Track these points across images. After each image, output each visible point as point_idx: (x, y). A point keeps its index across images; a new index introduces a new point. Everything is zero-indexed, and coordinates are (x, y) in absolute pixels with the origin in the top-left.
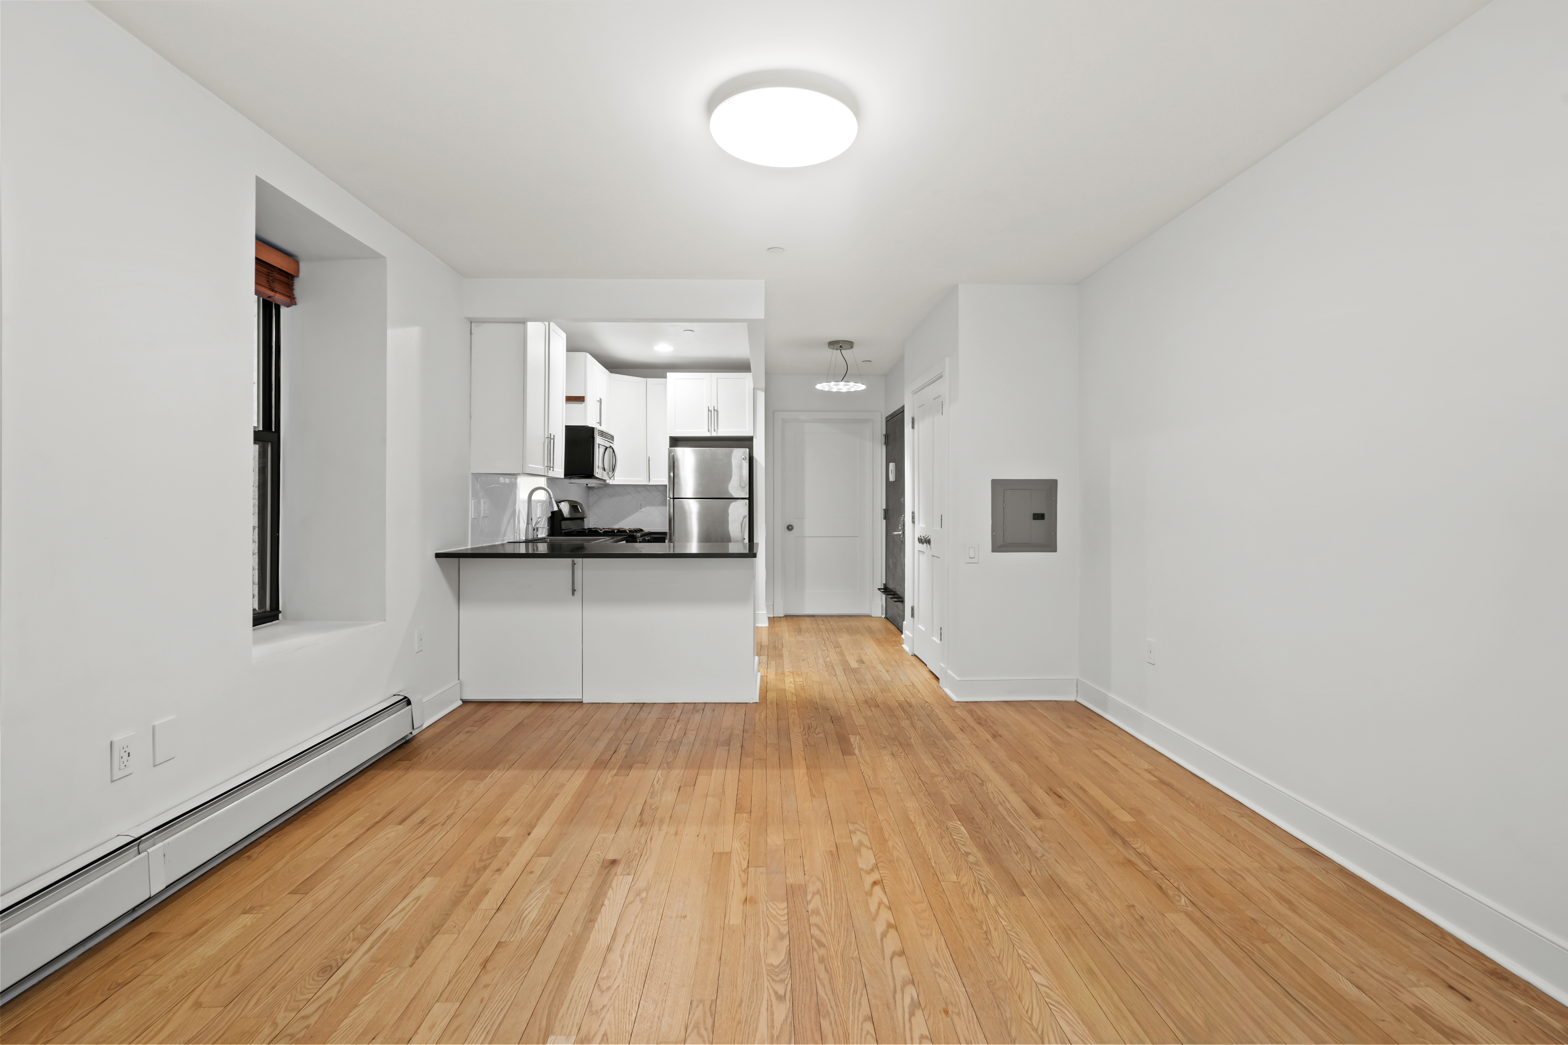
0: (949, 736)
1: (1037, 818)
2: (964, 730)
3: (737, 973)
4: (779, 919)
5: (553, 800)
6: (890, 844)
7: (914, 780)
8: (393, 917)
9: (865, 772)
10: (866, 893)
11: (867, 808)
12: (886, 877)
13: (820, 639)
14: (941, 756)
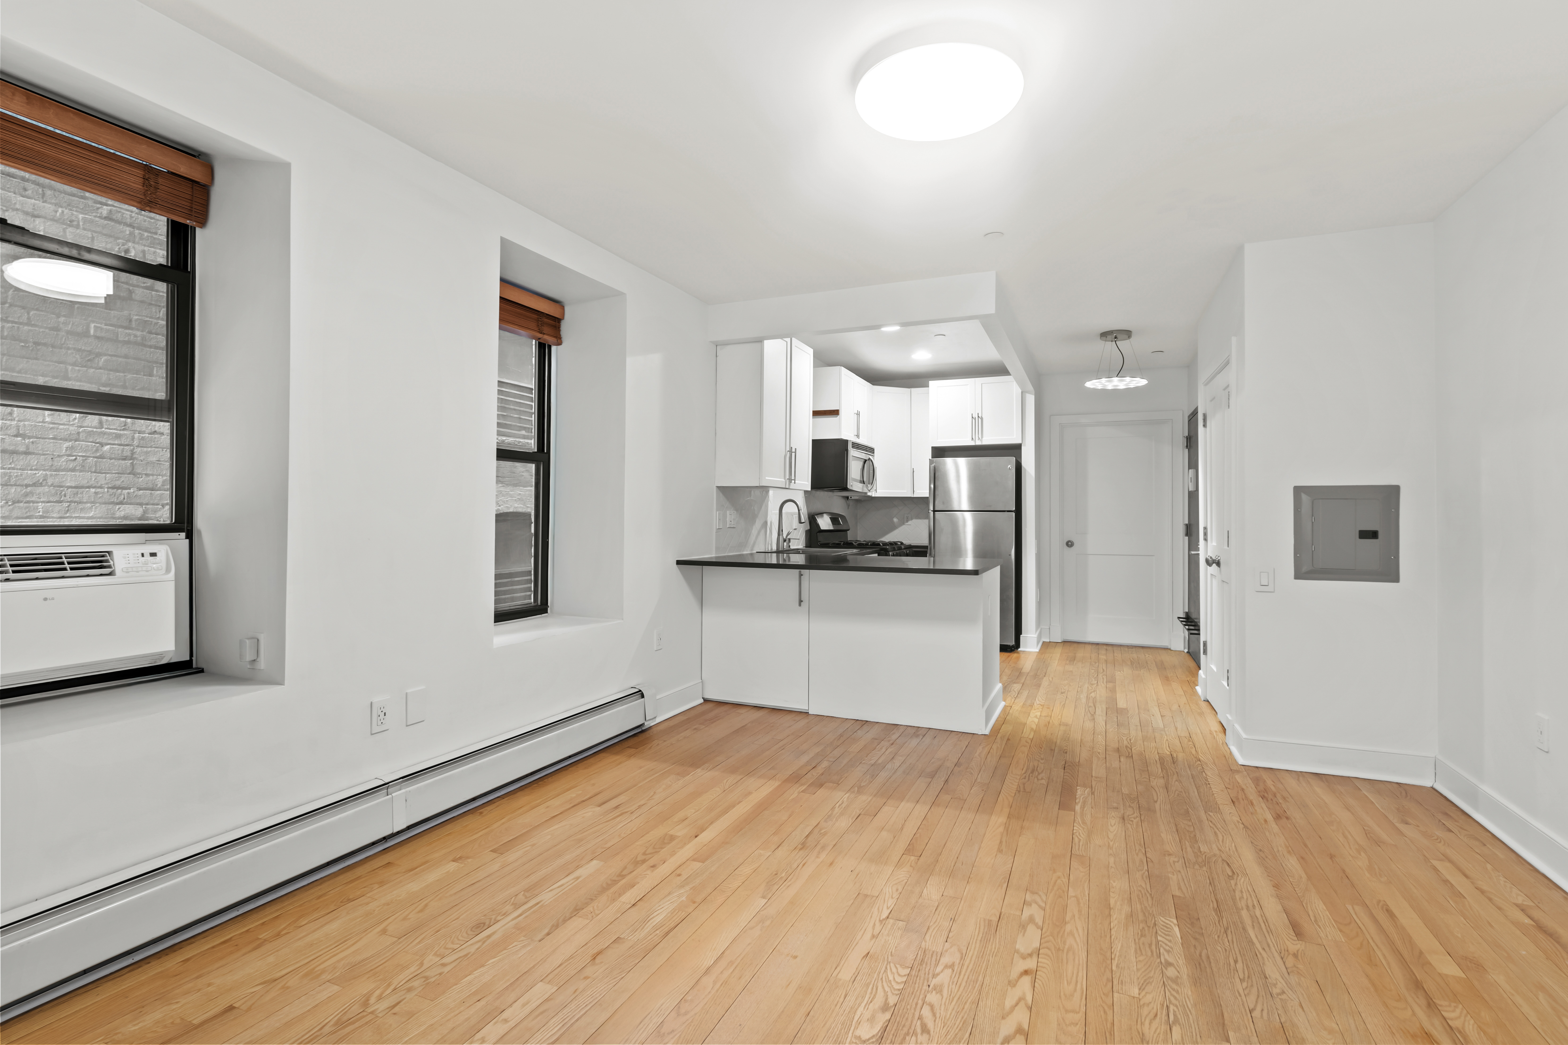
0: (1211, 807)
1: (1296, 938)
2: (1236, 803)
3: (818, 1036)
4: (892, 986)
5: (734, 806)
6: (1068, 927)
7: (1137, 855)
8: (551, 890)
9: (1077, 834)
10: (1009, 982)
11: (1059, 878)
12: (1044, 968)
13: (1093, 671)
14: (1188, 831)
